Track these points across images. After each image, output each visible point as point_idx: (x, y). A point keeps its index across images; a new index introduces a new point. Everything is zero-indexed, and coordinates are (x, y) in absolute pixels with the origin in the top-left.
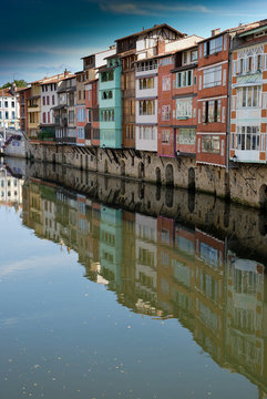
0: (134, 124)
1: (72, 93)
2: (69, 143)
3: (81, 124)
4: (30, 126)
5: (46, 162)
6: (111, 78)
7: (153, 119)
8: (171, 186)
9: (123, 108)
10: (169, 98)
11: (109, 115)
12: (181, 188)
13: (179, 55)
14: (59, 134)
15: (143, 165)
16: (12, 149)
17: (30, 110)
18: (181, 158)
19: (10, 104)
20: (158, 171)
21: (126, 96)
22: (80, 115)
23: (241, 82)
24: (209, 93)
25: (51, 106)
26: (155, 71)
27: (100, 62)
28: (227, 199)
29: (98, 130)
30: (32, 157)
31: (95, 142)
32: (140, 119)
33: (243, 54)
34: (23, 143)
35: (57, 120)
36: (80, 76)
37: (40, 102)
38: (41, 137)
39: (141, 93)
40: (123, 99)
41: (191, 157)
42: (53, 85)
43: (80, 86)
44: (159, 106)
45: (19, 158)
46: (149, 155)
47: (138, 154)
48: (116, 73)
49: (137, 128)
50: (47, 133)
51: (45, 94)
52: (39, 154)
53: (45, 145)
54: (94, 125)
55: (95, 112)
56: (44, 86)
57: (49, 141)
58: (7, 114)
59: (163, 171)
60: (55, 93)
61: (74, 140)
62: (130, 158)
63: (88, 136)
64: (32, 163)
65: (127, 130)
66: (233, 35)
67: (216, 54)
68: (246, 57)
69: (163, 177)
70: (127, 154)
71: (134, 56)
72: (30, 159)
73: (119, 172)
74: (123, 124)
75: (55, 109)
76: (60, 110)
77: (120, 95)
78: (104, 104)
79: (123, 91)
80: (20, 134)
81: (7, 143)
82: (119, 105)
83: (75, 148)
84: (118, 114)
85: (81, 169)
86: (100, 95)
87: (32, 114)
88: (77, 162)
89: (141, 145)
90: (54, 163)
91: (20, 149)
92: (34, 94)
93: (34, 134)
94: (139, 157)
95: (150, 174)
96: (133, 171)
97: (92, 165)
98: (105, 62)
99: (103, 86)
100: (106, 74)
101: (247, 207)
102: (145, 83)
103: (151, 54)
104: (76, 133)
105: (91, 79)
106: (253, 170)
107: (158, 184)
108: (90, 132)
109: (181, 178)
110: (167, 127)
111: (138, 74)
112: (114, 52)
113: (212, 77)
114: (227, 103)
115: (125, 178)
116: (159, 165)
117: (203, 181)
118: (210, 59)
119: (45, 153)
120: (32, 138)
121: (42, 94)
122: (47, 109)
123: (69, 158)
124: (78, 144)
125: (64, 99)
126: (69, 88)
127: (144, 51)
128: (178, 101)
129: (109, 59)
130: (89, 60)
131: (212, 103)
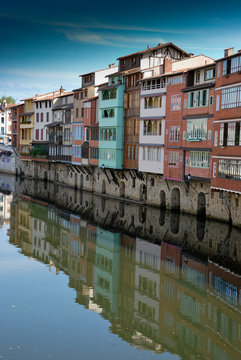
0: (136, 145)
1: (68, 110)
2: (64, 162)
3: (77, 142)
4: (22, 142)
5: (37, 180)
6: (113, 96)
7: (158, 139)
8: (176, 211)
9: (125, 127)
10: (179, 119)
11: (109, 134)
12: (189, 214)
13: (191, 75)
14: (52, 151)
15: (145, 187)
16: (1, 164)
17: (23, 126)
18: (189, 182)
20: (163, 194)
21: (129, 114)
22: (77, 133)
24: (228, 114)
25: (45, 123)
26: (164, 90)
27: (101, 79)
29: (96, 150)
30: (23, 173)
31: (93, 162)
32: (144, 139)
34: (13, 160)
35: (51, 137)
36: (78, 94)
37: (33, 119)
38: (33, 154)
39: (145, 113)
40: (126, 118)
41: (203, 182)
42: (48, 102)
43: (78, 104)
44: (168, 127)
45: (9, 174)
46: (153, 177)
47: (140, 175)
48: (119, 91)
49: (141, 149)
50: (39, 150)
51: (39, 111)
52: (30, 171)
53: (37, 162)
54: (92, 143)
55: (94, 131)
56: (39, 103)
57: (40, 158)
59: (168, 195)
60: (49, 110)
61: (69, 158)
62: (131, 180)
63: (85, 154)
64: (22, 180)
65: (129, 149)
69: (168, 201)
70: (127, 175)
71: (139, 74)
72: (20, 176)
73: (118, 193)
74: (124, 143)
75: (50, 126)
76: (55, 127)
77: (122, 114)
78: (104, 123)
79: (126, 110)
80: (9, 149)
82: (122, 124)
83: (70, 167)
84: (119, 133)
85: (76, 188)
86: (100, 114)
87: (24, 131)
88: (71, 181)
89: (144, 166)
90: (46, 180)
91: (10, 165)
92: (27, 110)
93: (26, 151)
94: (142, 178)
95: (153, 197)
96: (133, 191)
97: (87, 185)
98: (107, 80)
99: (103, 104)
100: (107, 92)
102: (150, 102)
103: (157, 73)
104: (72, 151)
105: (90, 96)
107: (162, 208)
108: (87, 151)
109: (189, 203)
110: (176, 149)
111: (144, 93)
112: (115, 70)
113: (233, 97)
115: (124, 201)
116: (164, 188)
117: (215, 208)
118: (230, 80)
119: (36, 170)
120: (24, 155)
121: (36, 111)
122: (41, 126)
123: (62, 177)
124: (74, 163)
125: (60, 117)
126: (65, 106)
127: (150, 69)
128: (189, 122)
129: (111, 76)
130: (88, 78)
131: (232, 126)
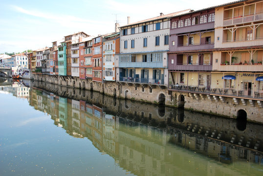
0: (71, 67)
1: (48, 55)
2: (47, 74)
3: (51, 67)
4: (32, 67)
5: (38, 81)
6: (62, 50)
7: (77, 65)
8: (84, 89)
9: (67, 61)
10: (83, 58)
11: (62, 63)
12: (88, 90)
13: (86, 43)
14: (43, 70)
15: (74, 82)
16: (25, 76)
17: (32, 61)
18: (87, 79)
19: (25, 59)
20: (80, 84)
21: (68, 56)
22: (51, 63)
23: (106, 53)
24: (96, 56)
25: (40, 60)
26: (78, 48)
27: (59, 44)
28: (103, 94)
29: (58, 69)
30: (33, 79)
31: (57, 73)
32: (73, 65)
33: (107, 43)
34: (29, 74)
35: (42, 65)
36: (51, 49)
37: (36, 58)
38: (36, 71)
39: (73, 56)
40: (67, 58)
41: (91, 79)
42: (41, 52)
43: (51, 53)
44: (80, 60)
45: (28, 79)
46: (77, 78)
47: (73, 78)
48: (64, 48)
49: (72, 69)
50: (39, 70)
51: (38, 55)
52: (36, 78)
53: (38, 75)
54: (56, 67)
55: (56, 62)
56: (38, 52)
57: (40, 73)
58: (24, 63)
59: (82, 84)
60: (42, 55)
61: (49, 72)
62: (70, 79)
63: (54, 71)
64: (33, 81)
65: (68, 69)
66: (103, 37)
67: (98, 43)
68: (107, 45)
69: (82, 86)
70: (69, 78)
71: (70, 42)
72: (32, 80)
73: (66, 84)
74: (67, 67)
75: (42, 61)
76: (44, 61)
77: (65, 56)
78: (60, 59)
79: (67, 55)
80: (28, 70)
81: (23, 74)
82: (65, 60)
83: (50, 76)
84: (65, 63)
85: (52, 83)
86: (58, 56)
87: (33, 63)
88: (50, 81)
89: (73, 74)
90: (42, 81)
91: (28, 76)
92: (34, 55)
93: (34, 70)
94: (73, 79)
95: (77, 85)
96: (71, 84)
97: (56, 82)
98: (60, 44)
99: (60, 53)
100: (61, 49)
101: (110, 96)
102: (75, 52)
103: (77, 42)
104: (50, 70)
105: (55, 50)
106: (111, 83)
107: (80, 89)
108: (55, 70)
109: (88, 86)
110: (82, 68)
111: (72, 49)
112: (64, 41)
113: (97, 51)
114: (102, 60)
115: (68, 87)
116: (80, 82)
117: (95, 88)
118: (96, 45)
119: (38, 77)
120: (33, 72)
121: (37, 55)
122: (38, 61)
123: (47, 80)
124: (51, 74)
125: (45, 57)
126: (47, 53)
127: (74, 40)
128: (86, 59)
129: (62, 43)
130: (55, 43)
131: (97, 60)
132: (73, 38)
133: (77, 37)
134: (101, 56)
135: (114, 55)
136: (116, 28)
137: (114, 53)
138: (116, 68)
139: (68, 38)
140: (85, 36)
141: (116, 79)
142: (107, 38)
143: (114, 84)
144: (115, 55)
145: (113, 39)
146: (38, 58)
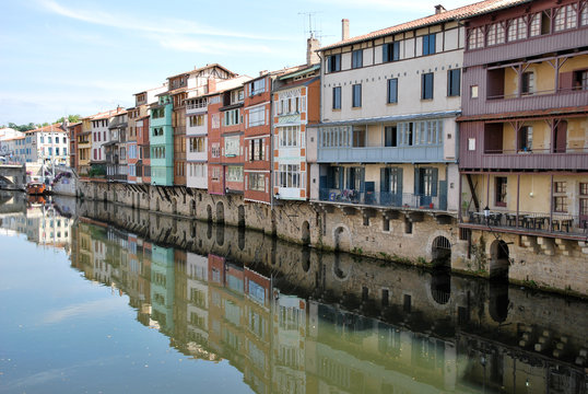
0: (184, 162)
1: (123, 129)
2: (120, 181)
3: (132, 161)
4: (81, 163)
5: (96, 201)
6: (162, 115)
7: (202, 156)
8: (221, 223)
9: (174, 145)
10: (218, 136)
11: (160, 152)
12: (231, 226)
13: (227, 95)
14: (110, 171)
15: (194, 203)
16: (61, 187)
17: (81, 146)
18: (230, 195)
19: (61, 140)
20: (209, 209)
21: (177, 132)
22: (132, 152)
23: (282, 123)
24: (254, 132)
25: (102, 142)
26: (205, 109)
27: (152, 99)
28: (274, 236)
29: (149, 168)
30: (82, 195)
31: (146, 180)
32: (191, 156)
33: (284, 96)
34: (73, 181)
35: (108, 156)
36: (132, 112)
37: (92, 137)
38: (92, 174)
39: (191, 131)
40: (174, 136)
41: (240, 195)
42: (104, 121)
43: (131, 122)
44: (209, 144)
45: (69, 196)
46: (200, 192)
47: (189, 191)
48: (167, 110)
49: (188, 166)
50: (97, 170)
51: (96, 130)
52: (90, 192)
53: (96, 183)
54: (145, 162)
55: (146, 149)
56: (96, 122)
57: (100, 178)
58: (57, 151)
59: (214, 209)
60: (106, 129)
61: (125, 177)
62: (182, 196)
63: (139, 173)
64: (82, 201)
65: (178, 167)
66: (274, 77)
67: (260, 95)
68: (286, 99)
69: (214, 215)
70: (178, 191)
71: (184, 94)
72: (80, 198)
73: (171, 210)
74: (174, 161)
75: (107, 146)
76: (111, 146)
77: (170, 132)
78: (154, 141)
79: (174, 128)
80: (70, 171)
81: (56, 181)
82: (170, 142)
83: (127, 186)
84: (169, 151)
85: (133, 207)
86: (151, 132)
87: (83, 151)
88: (129, 201)
89: (192, 182)
90: (105, 201)
91: (70, 186)
92: (85, 130)
93: (84, 171)
94: (191, 194)
95: (202, 213)
96: (184, 209)
97: (144, 203)
98: (157, 99)
99: (155, 123)
100: (157, 111)
101: (292, 243)
102: (195, 120)
103: (202, 92)
104: (128, 170)
105: (143, 115)
106: (295, 208)
107: (209, 222)
108: (141, 169)
109: (231, 216)
110: (216, 165)
111: (189, 111)
112: (166, 89)
113: (257, 116)
114: (270, 143)
115: (177, 217)
116: (210, 202)
117: (252, 219)
118: (255, 100)
119: (96, 191)
120: (82, 176)
121: (94, 130)
122: (97, 145)
123: (121, 196)
124: (130, 182)
125: (116, 135)
126: (121, 124)
127: (195, 88)
128: (227, 139)
129: (160, 96)
130: (141, 97)
131: (257, 141)
132: (191, 82)
133: (203, 80)
134: (268, 130)
135: (304, 128)
136: (309, 53)
137: (305, 122)
138: (309, 164)
139: (178, 81)
140: (224, 75)
141: (309, 194)
142: (285, 82)
143: (304, 209)
144: (308, 126)
145: (300, 83)
146: (97, 137)
